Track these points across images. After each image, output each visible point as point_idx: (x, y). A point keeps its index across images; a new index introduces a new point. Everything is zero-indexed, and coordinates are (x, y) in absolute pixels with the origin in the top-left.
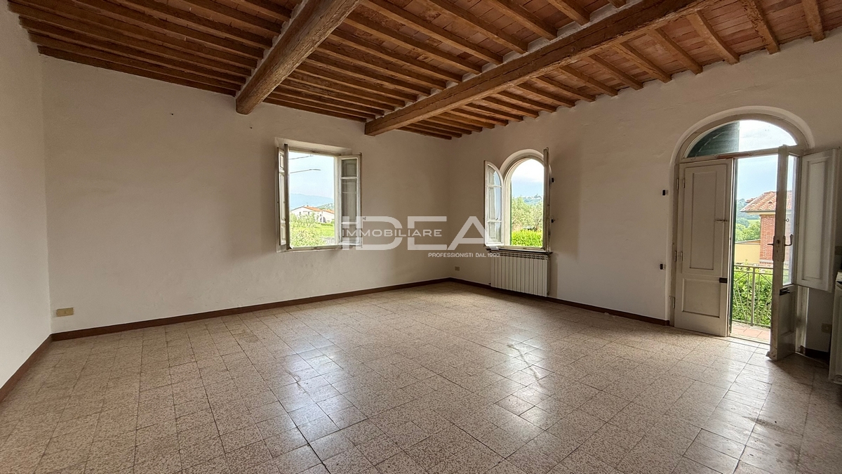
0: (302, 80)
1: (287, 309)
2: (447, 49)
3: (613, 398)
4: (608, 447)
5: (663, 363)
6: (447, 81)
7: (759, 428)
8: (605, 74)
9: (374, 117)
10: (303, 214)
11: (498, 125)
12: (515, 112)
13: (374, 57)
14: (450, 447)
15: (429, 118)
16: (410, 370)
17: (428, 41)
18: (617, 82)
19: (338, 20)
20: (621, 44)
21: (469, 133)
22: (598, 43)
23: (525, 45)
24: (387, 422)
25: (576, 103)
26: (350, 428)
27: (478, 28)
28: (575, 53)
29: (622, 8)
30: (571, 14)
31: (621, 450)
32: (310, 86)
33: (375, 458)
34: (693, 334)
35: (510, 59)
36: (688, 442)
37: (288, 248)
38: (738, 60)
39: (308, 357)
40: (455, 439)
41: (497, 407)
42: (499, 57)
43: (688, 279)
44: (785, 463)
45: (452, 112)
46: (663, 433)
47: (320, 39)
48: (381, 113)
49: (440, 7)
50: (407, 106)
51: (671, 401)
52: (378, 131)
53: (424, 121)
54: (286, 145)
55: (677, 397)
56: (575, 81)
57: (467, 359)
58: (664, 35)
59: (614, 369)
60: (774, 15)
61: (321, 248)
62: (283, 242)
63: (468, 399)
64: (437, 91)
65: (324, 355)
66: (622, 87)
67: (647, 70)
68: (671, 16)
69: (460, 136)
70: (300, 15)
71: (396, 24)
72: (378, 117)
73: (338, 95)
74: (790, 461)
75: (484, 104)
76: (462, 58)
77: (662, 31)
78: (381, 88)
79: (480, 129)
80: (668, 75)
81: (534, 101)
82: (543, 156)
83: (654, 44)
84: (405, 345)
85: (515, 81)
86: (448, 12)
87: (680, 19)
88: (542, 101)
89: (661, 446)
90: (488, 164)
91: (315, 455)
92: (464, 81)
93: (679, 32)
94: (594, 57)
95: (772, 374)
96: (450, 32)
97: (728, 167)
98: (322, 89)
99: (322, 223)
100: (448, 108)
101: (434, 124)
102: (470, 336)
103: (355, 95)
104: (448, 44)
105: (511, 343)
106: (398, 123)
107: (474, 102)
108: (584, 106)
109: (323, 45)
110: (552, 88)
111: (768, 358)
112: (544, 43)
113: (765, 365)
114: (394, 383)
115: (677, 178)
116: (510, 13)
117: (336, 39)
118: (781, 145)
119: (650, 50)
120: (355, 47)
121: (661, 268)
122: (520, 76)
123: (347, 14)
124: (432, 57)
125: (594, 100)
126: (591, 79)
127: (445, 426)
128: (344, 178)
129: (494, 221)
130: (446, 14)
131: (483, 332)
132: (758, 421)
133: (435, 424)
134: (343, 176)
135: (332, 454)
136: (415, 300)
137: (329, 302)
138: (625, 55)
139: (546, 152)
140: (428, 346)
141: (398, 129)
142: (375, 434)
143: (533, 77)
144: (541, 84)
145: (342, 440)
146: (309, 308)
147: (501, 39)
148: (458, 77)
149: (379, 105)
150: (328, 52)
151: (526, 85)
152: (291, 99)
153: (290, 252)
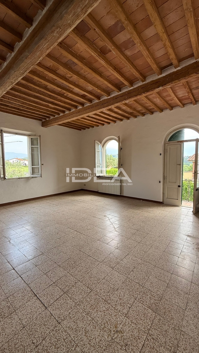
0: (9, 100)
1: (5, 207)
2: (77, 92)
3: (142, 233)
4: (139, 252)
5: (159, 218)
6: (77, 106)
7: (189, 238)
8: (140, 108)
9: (45, 119)
10: (14, 162)
11: (100, 126)
12: (106, 120)
13: (44, 92)
14: (79, 261)
15: (71, 121)
16: (63, 230)
17: (68, 88)
18: (144, 111)
19: (23, 74)
20: (145, 97)
21: (89, 128)
22: (136, 96)
23: (109, 94)
24: (52, 254)
25: (130, 118)
26: (34, 259)
27: (89, 85)
28: (128, 99)
29: (144, 83)
30: (126, 83)
31: (143, 252)
32: (13, 103)
33: (45, 270)
34: (170, 206)
35: (103, 99)
36: (166, 246)
37: (4, 178)
38: (184, 107)
39: (15, 229)
40: (81, 257)
41: (99, 241)
42: (99, 98)
43: (168, 186)
44: (195, 249)
45: (81, 119)
46: (158, 244)
47: (15, 81)
48: (49, 117)
49: (72, 73)
50: (60, 115)
51: (161, 232)
52: (47, 126)
53: (68, 122)
54: (1, 130)
55: (163, 230)
56: (129, 110)
57: (88, 223)
58: (159, 95)
59: (143, 222)
60: (194, 91)
61: (22, 178)
62: (2, 176)
63: (87, 240)
64: (73, 110)
65: (23, 227)
66: (146, 113)
67: (154, 108)
68: (161, 88)
69: (85, 129)
70: (4, 69)
71: (53, 79)
72: (47, 119)
73: (27, 108)
74: (196, 248)
75: (94, 117)
76: (83, 97)
77: (158, 93)
78: (48, 106)
79: (93, 127)
80: (161, 110)
81: (114, 117)
82: (118, 139)
83: (156, 98)
84: (61, 219)
85: (106, 108)
86: (75, 76)
87: (164, 90)
88: (117, 117)
89: (157, 249)
90: (96, 142)
91: (17, 274)
92: (85, 106)
93: (164, 94)
94: (135, 101)
95: (193, 219)
96: (77, 85)
97: (181, 145)
98: (19, 105)
99: (25, 166)
100: (79, 117)
101: (73, 124)
102: (89, 213)
103: (36, 109)
104: (76, 90)
105: (105, 215)
106: (57, 122)
107: (90, 116)
108: (132, 119)
109: (17, 84)
110: (120, 112)
111: (192, 213)
112: (116, 94)
113: (192, 216)
114: (56, 236)
115: (165, 149)
116: (102, 79)
117: (24, 82)
118: (196, 138)
119: (155, 100)
120: (34, 87)
121: (160, 183)
122: (107, 106)
123: (28, 71)
124: (70, 95)
125: (136, 118)
126: (135, 109)
127: (77, 252)
128: (32, 146)
129: (99, 165)
130: (74, 77)
131: (95, 211)
132: (188, 236)
133: (73, 252)
134: (32, 145)
135: (25, 271)
136: (67, 199)
137: (27, 202)
138: (146, 101)
139: (119, 137)
140: (71, 219)
141: (58, 125)
142: (46, 260)
143: (113, 107)
144: (116, 110)
145: (30, 265)
146: (17, 206)
147: (99, 90)
148: (82, 104)
149: (48, 114)
150: (20, 88)
151: (110, 110)
152: (3, 108)
153: (5, 181)
